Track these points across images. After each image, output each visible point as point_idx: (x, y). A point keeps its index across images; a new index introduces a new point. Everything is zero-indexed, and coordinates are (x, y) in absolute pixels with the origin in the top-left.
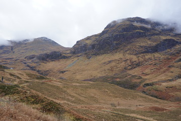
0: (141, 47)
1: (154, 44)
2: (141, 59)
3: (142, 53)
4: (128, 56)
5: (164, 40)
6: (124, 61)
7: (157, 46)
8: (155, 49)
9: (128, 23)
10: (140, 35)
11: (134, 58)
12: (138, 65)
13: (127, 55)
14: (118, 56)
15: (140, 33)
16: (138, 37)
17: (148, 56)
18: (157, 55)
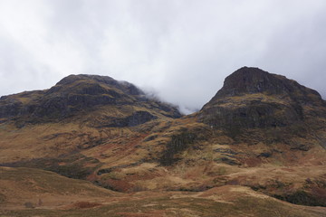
0: (108, 118)
1: (125, 116)
2: (104, 135)
3: (107, 126)
4: (86, 130)
5: (138, 112)
6: (79, 136)
7: (127, 119)
8: (125, 123)
9: (93, 82)
10: (108, 102)
11: (95, 133)
12: (99, 142)
13: (85, 127)
14: (71, 127)
15: (108, 98)
16: (105, 104)
17: (114, 131)
18: (126, 130)
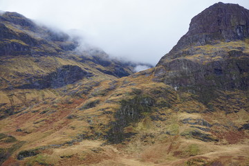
0: (20, 75)
1: (45, 72)
2: (17, 101)
3: (19, 88)
5: (64, 67)
7: (49, 77)
8: (46, 83)
10: (19, 51)
11: (3, 97)
12: (10, 112)
15: (19, 46)
16: (15, 54)
18: (48, 93)
